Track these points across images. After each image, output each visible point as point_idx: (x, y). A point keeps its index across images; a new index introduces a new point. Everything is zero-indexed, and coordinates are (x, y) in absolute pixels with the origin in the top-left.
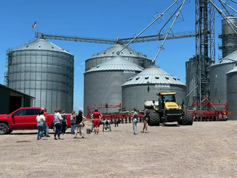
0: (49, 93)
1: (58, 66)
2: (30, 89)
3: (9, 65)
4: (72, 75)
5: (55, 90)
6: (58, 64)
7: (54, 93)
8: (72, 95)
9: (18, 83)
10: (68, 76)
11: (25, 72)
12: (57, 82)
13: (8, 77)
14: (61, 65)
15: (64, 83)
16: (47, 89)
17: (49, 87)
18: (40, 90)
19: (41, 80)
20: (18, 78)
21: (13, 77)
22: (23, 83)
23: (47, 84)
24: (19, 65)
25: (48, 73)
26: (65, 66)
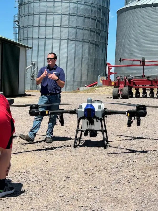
0: (71, 44)
1: (86, 5)
2: (45, 38)
3: (20, 5)
4: (106, 20)
5: (79, 41)
6: (85, 3)
7: (79, 45)
8: (104, 49)
9: (30, 30)
10: (100, 22)
11: (40, 14)
12: (84, 29)
13: (18, 22)
14: (90, 4)
15: (94, 32)
16: (68, 39)
17: (71, 37)
18: (59, 40)
19: (61, 27)
20: (31, 23)
21: (24, 22)
22: (36, 30)
23: (68, 32)
24: (32, 5)
25: (70, 15)
26: (96, 6)
